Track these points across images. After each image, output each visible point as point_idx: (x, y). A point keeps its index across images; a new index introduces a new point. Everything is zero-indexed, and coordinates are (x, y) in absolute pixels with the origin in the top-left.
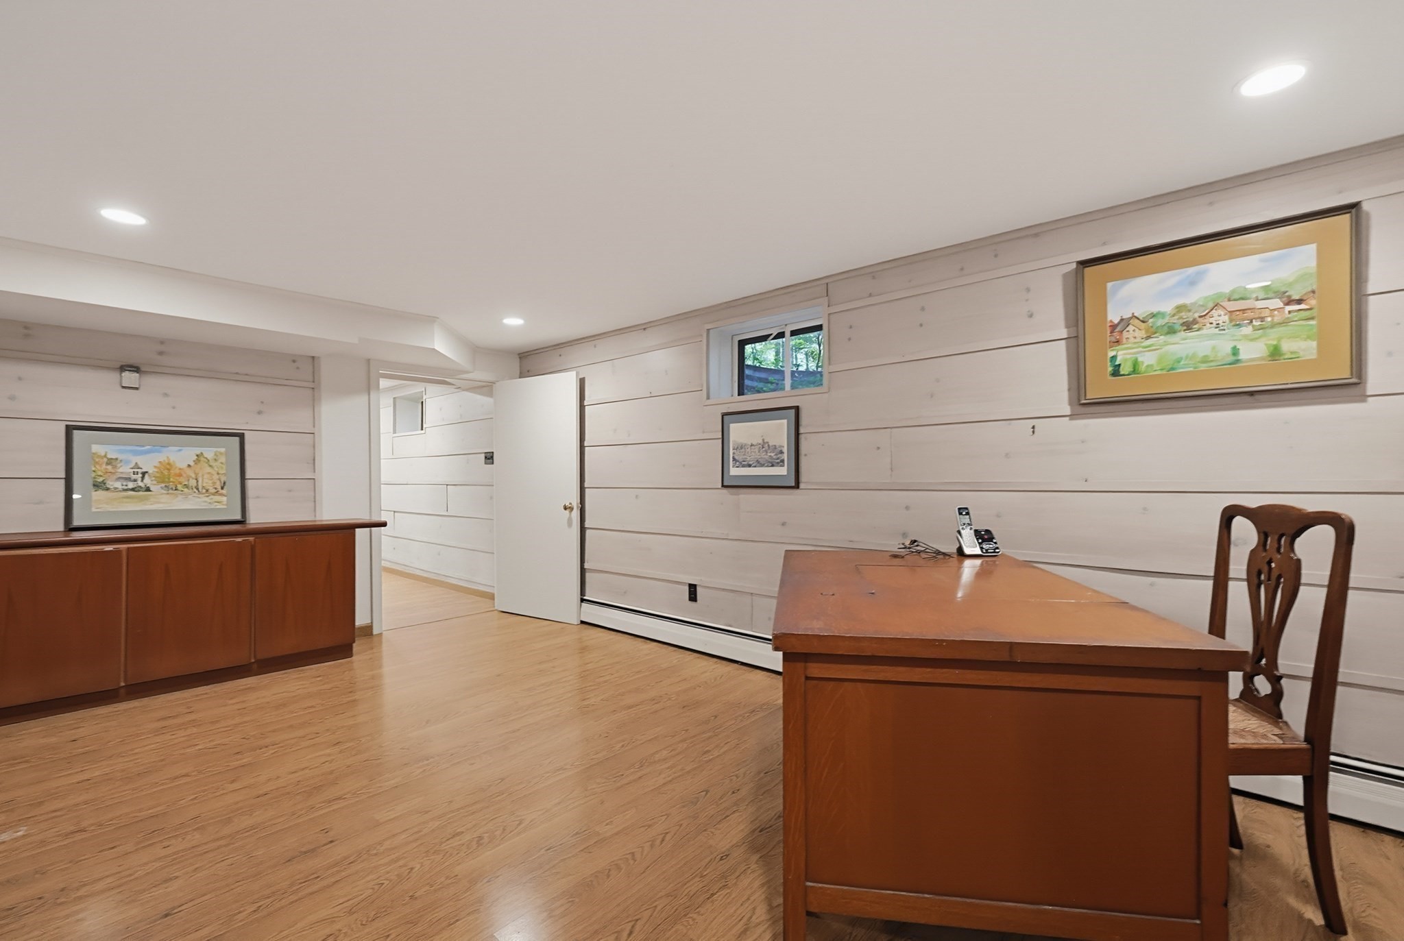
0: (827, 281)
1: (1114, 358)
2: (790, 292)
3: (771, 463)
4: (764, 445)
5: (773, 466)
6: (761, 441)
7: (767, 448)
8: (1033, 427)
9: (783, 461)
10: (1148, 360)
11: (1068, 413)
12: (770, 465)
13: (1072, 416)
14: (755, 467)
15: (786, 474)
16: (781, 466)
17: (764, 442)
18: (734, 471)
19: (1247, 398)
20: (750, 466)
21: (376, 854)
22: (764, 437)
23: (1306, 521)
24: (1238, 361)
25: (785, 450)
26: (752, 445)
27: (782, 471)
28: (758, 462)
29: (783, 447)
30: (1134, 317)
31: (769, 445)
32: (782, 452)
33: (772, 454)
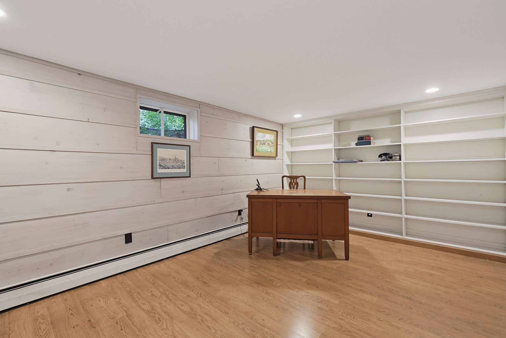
0: (200, 103)
1: (257, 147)
2: (186, 100)
3: (179, 167)
4: (176, 160)
5: (180, 168)
6: (175, 158)
7: (177, 161)
8: (246, 160)
9: (185, 167)
10: (260, 149)
11: (251, 158)
12: (179, 168)
13: (251, 159)
14: (172, 169)
15: (186, 172)
16: (184, 168)
17: (176, 158)
18: (160, 171)
19: (268, 158)
20: (169, 168)
21: (341, 326)
22: (176, 156)
23: (297, 177)
24: (268, 152)
25: (185, 162)
26: (170, 159)
27: (184, 170)
28: (173, 166)
29: (185, 161)
30: (259, 140)
31: (178, 160)
32: (184, 163)
33: (180, 164)
